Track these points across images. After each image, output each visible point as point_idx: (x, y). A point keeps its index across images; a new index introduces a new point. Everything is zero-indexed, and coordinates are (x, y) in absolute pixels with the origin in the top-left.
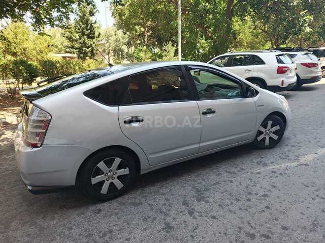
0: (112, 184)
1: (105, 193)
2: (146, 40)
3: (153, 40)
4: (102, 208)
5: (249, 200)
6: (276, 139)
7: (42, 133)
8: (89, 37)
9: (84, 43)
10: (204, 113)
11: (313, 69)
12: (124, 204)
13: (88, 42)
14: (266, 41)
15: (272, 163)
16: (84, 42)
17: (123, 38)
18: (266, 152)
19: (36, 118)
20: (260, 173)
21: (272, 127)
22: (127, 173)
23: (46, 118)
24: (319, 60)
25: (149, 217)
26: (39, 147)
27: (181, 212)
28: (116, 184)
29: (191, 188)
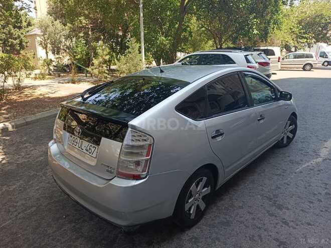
0: (198, 207)
1: (193, 218)
2: (90, 33)
3: (98, 34)
5: (320, 201)
6: (291, 137)
8: (15, 27)
9: (10, 34)
10: (258, 120)
11: (266, 68)
12: (214, 226)
13: (16, 32)
15: (302, 160)
16: (9, 32)
17: (63, 30)
19: (130, 144)
21: (289, 126)
22: (209, 191)
23: (148, 143)
24: (270, 59)
25: (253, 236)
26: (144, 178)
27: (277, 224)
28: (200, 205)
29: (259, 196)
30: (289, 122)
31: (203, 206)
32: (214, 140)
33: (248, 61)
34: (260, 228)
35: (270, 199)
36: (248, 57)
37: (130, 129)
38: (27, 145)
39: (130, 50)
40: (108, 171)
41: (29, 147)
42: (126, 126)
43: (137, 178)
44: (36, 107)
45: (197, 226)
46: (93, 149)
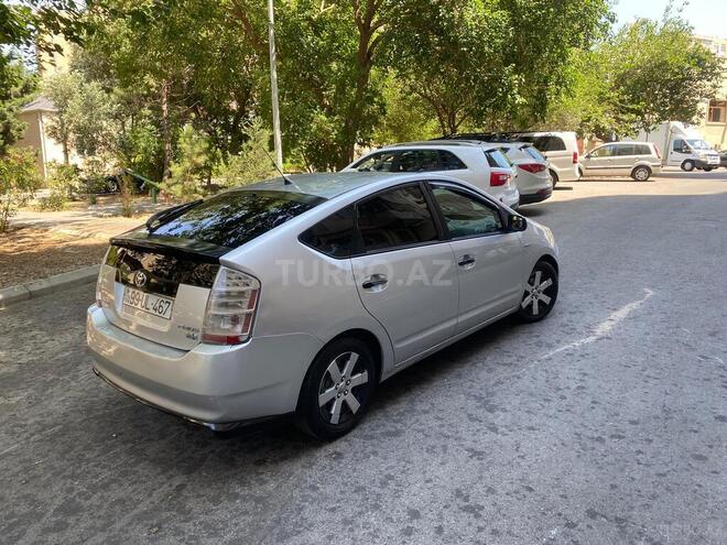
0: (344, 404)
1: (336, 422)
2: (164, 107)
3: (183, 109)
4: (338, 450)
5: (563, 397)
6: (548, 303)
7: (248, 315)
10: (461, 264)
11: (538, 175)
12: (372, 438)
14: (428, 117)
15: (558, 342)
17: (105, 101)
18: (537, 327)
19: (224, 289)
20: (550, 359)
21: (541, 282)
22: (366, 380)
23: (251, 288)
24: (546, 157)
25: (434, 447)
26: (244, 342)
27: (478, 431)
28: (349, 403)
29: (462, 396)
30: (539, 274)
31: (354, 405)
32: (367, 291)
33: (492, 163)
34: (448, 437)
35: (479, 399)
36: (492, 154)
37: (222, 268)
38: (33, 333)
39: (250, 143)
40: (188, 336)
41: (39, 336)
42: (216, 263)
43: (234, 341)
44: (47, 265)
45: (344, 438)
46: (166, 306)
